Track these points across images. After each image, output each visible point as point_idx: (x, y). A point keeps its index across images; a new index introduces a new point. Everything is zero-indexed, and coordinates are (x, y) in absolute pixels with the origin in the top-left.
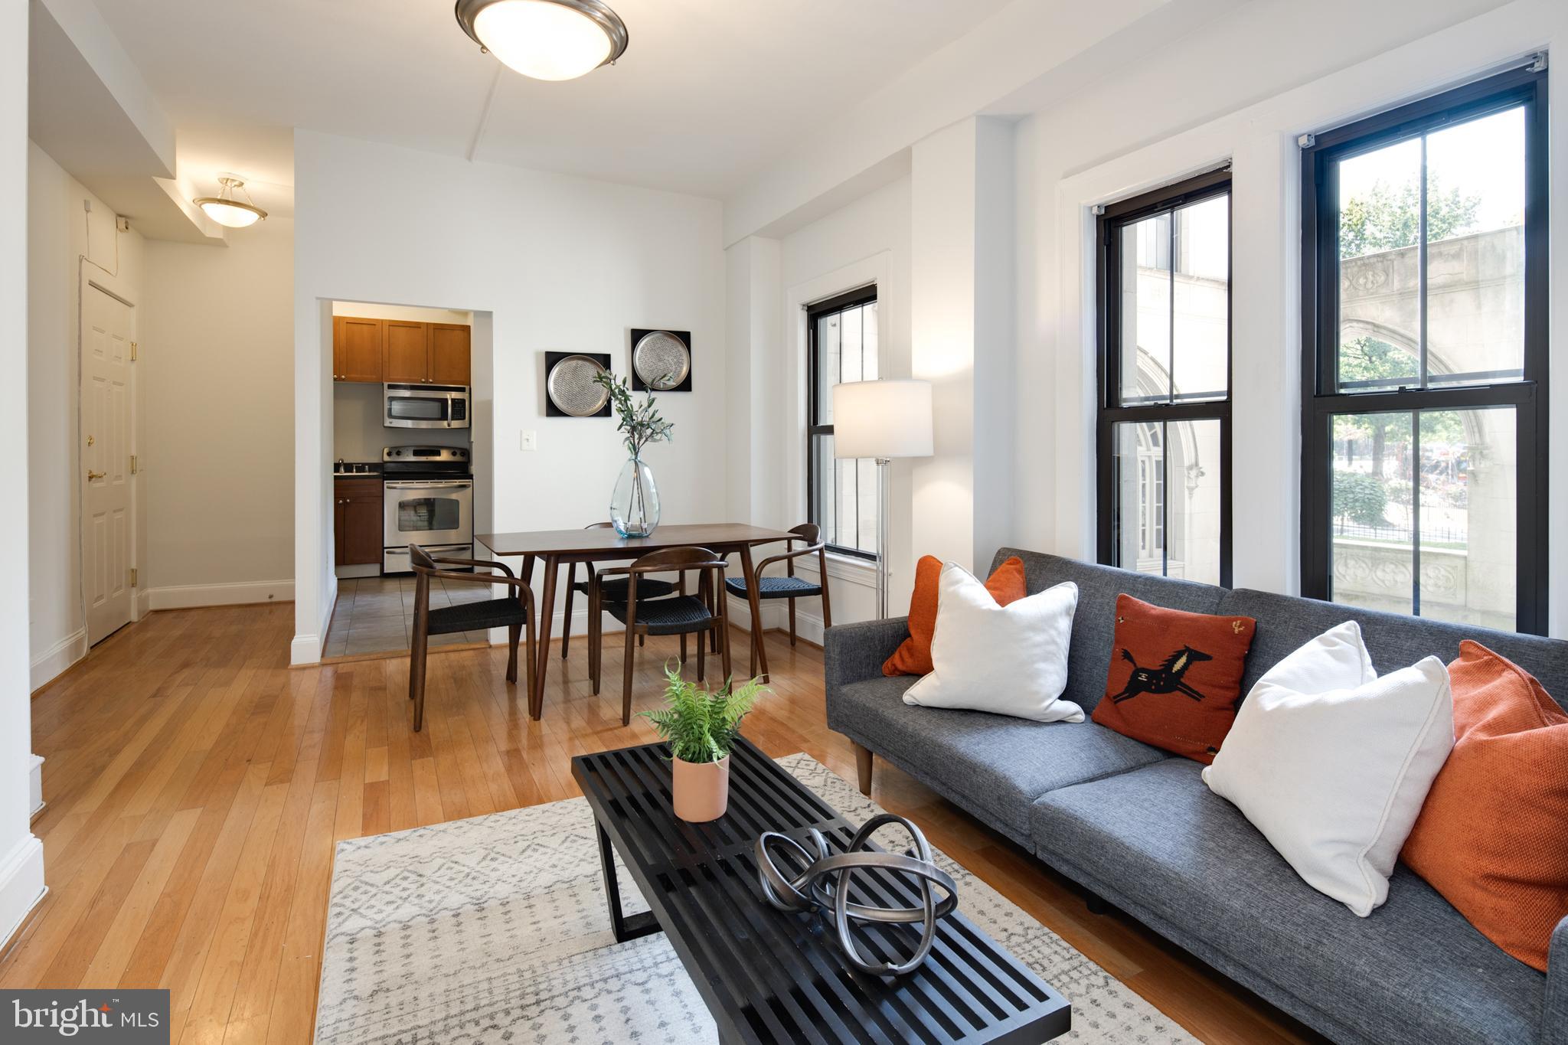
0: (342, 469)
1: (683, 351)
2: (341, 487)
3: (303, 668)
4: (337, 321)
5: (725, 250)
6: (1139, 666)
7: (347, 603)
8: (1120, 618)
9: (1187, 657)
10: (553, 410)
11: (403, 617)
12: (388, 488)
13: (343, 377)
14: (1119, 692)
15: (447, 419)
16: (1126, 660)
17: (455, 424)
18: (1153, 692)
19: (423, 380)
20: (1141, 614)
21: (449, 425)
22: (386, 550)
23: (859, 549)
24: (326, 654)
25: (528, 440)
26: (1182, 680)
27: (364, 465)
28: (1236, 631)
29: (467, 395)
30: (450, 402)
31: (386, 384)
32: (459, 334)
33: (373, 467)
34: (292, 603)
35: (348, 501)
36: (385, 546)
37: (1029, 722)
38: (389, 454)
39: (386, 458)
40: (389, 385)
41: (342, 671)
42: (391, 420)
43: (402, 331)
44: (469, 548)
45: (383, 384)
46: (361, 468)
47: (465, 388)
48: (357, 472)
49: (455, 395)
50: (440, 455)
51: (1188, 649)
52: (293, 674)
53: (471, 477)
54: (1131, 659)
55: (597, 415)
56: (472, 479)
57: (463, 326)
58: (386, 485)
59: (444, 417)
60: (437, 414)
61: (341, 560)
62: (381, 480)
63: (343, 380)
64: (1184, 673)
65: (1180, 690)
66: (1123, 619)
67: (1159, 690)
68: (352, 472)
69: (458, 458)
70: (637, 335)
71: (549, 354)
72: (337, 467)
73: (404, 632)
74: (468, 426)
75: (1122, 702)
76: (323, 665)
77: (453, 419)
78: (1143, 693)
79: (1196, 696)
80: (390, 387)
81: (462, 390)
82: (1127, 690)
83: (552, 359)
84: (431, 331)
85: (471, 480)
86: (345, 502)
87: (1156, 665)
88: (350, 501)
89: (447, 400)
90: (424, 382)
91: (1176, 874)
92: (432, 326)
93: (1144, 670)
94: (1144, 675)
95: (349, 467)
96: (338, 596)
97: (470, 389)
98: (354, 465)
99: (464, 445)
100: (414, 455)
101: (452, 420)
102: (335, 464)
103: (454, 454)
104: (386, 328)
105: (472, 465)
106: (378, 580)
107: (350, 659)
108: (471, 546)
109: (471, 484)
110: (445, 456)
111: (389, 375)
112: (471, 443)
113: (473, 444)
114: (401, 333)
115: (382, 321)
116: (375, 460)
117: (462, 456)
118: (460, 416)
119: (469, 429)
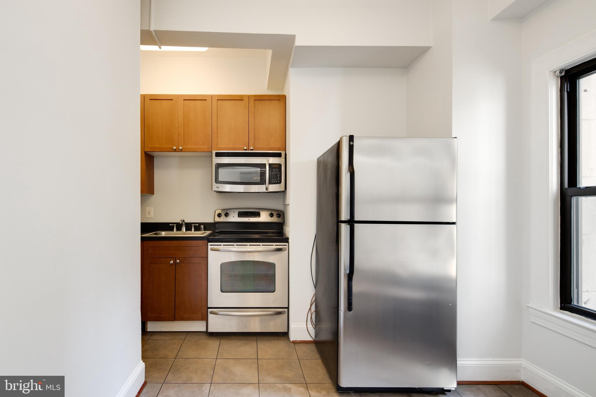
0: (184, 229)
12: (212, 250)
15: (265, 184)
17: (273, 188)
21: (267, 189)
22: (209, 310)
27: (200, 224)
29: (284, 160)
30: (267, 167)
31: (214, 153)
32: (276, 104)
33: (207, 226)
36: (209, 306)
38: (219, 215)
39: (217, 219)
40: (216, 153)
42: (218, 185)
44: (284, 312)
45: (211, 153)
46: (198, 227)
47: (281, 154)
49: (273, 160)
50: (260, 216)
53: (286, 240)
56: (288, 242)
57: (280, 96)
59: (262, 182)
60: (258, 179)
62: (209, 241)
68: (191, 231)
69: (275, 219)
74: (283, 190)
80: (218, 155)
81: (279, 155)
84: (252, 103)
85: (287, 244)
89: (265, 165)
90: (246, 150)
92: (253, 99)
95: (189, 227)
97: (286, 154)
99: (280, 207)
100: (239, 216)
101: (269, 184)
103: (271, 215)
104: (215, 101)
108: (286, 310)
109: (287, 247)
110: (264, 217)
111: (217, 144)
112: (286, 205)
114: (227, 105)
115: (212, 96)
116: (210, 220)
117: (279, 217)
118: (277, 180)
119: (284, 192)
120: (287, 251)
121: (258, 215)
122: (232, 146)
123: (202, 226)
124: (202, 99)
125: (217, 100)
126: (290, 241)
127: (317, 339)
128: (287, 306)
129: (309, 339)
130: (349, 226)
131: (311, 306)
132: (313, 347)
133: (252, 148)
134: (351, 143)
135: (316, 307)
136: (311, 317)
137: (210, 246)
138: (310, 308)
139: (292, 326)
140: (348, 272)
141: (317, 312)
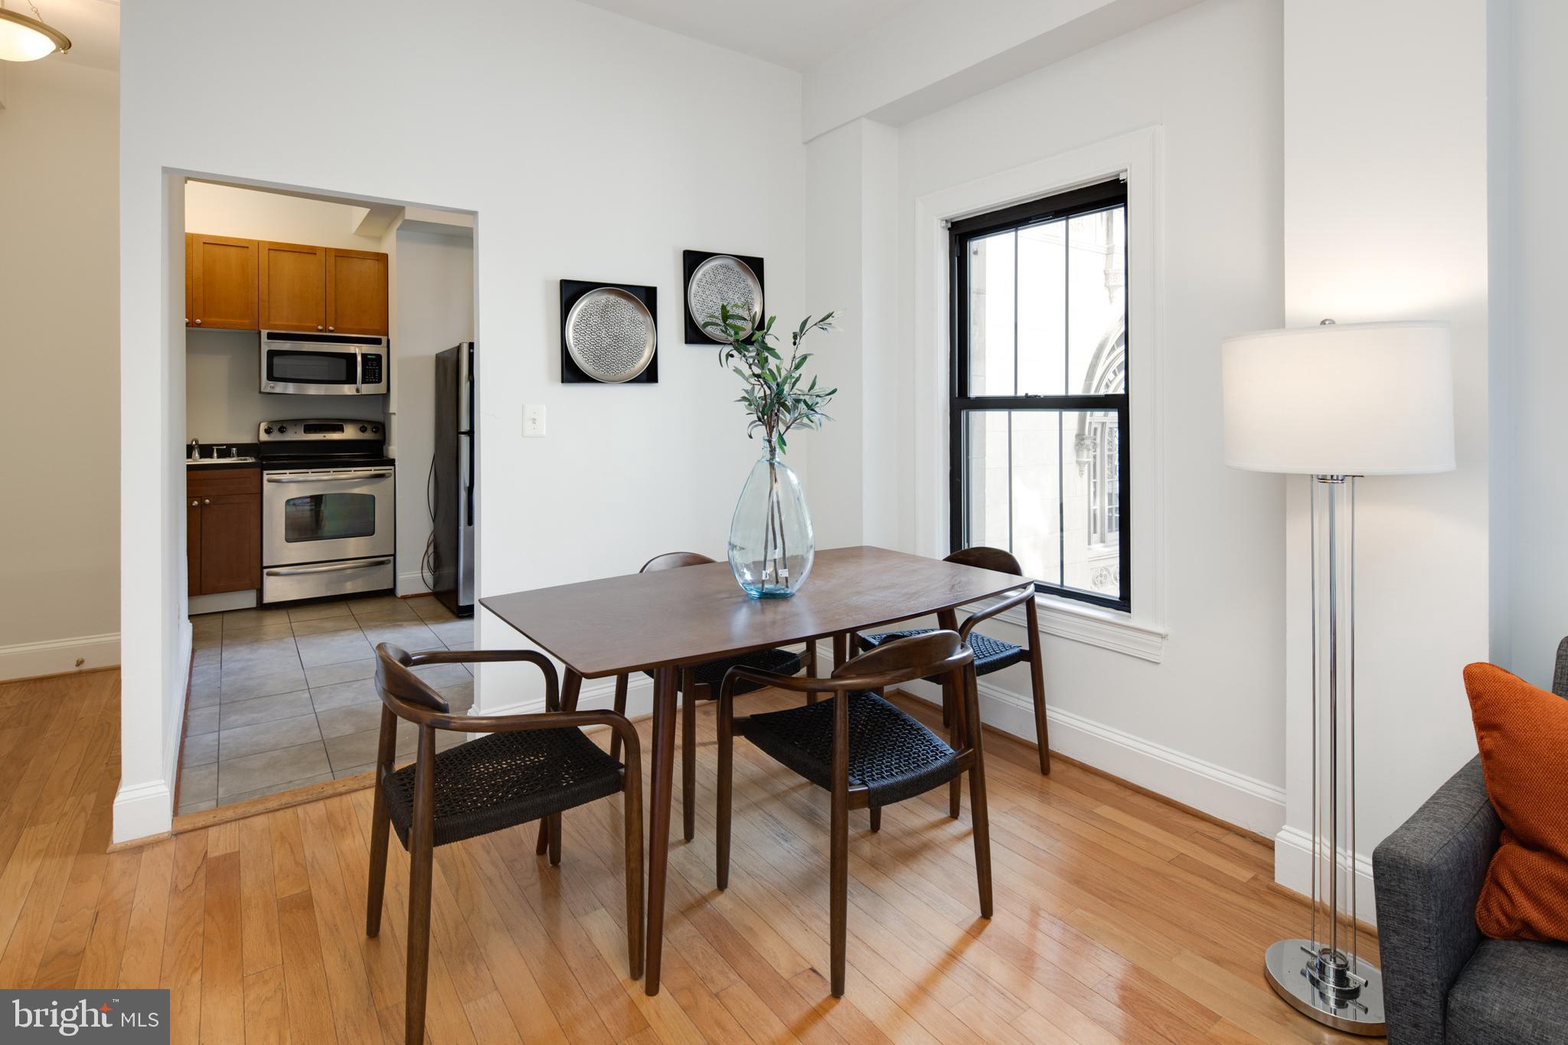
0: (196, 454)
1: (751, 283)
2: (198, 481)
3: (137, 849)
4: (191, 240)
5: (806, 143)
7: (208, 665)
10: (572, 373)
11: (307, 695)
12: (269, 481)
13: (198, 321)
15: (355, 382)
17: (367, 389)
19: (320, 327)
21: (357, 391)
22: (265, 571)
23: (1065, 584)
24: (181, 811)
25: (534, 420)
27: (230, 447)
29: (385, 349)
30: (359, 359)
31: (264, 333)
32: (370, 266)
33: (243, 449)
34: (114, 671)
35: (207, 501)
36: (265, 565)
38: (268, 431)
39: (264, 437)
40: (268, 334)
41: (217, 854)
42: (272, 384)
43: (287, 260)
44: (389, 561)
45: (260, 333)
46: (225, 451)
47: (380, 339)
48: (219, 457)
49: (367, 349)
50: (343, 431)
52: (118, 864)
53: (391, 463)
55: (637, 380)
56: (394, 465)
57: (378, 254)
58: (266, 477)
59: (351, 379)
60: (340, 374)
61: (197, 587)
62: (259, 470)
63: (199, 325)
68: (211, 456)
69: (368, 436)
70: (693, 260)
71: (565, 284)
72: (190, 450)
73: (317, 731)
74: (385, 392)
76: (176, 834)
77: (364, 382)
80: (271, 336)
81: (378, 342)
83: (571, 292)
84: (331, 260)
85: (392, 467)
86: (202, 504)
88: (210, 504)
89: (355, 355)
90: (321, 331)
92: (333, 253)
95: (206, 451)
96: (193, 651)
97: (388, 341)
98: (215, 448)
99: (379, 418)
100: (305, 432)
101: (361, 383)
102: (188, 446)
103: (363, 430)
104: (264, 253)
105: (389, 445)
106: (253, 614)
107: (230, 814)
108: (392, 558)
109: (392, 472)
110: (350, 433)
111: (269, 320)
112: (387, 415)
113: (393, 417)
114: (287, 261)
115: (259, 242)
116: (246, 439)
117: (375, 432)
118: (374, 378)
119: (386, 397)
120: (392, 477)
121: (341, 429)
122: (295, 324)
123: (234, 449)
124: (242, 246)
125: (269, 249)
126: (397, 463)
127: (438, 589)
128: (393, 553)
129: (425, 590)
130: (468, 438)
131: (428, 547)
132: (432, 598)
133: (331, 328)
134: (471, 351)
135: (435, 547)
136: (428, 561)
137: (267, 476)
138: (427, 551)
139: (400, 577)
140: (468, 485)
141: (436, 553)
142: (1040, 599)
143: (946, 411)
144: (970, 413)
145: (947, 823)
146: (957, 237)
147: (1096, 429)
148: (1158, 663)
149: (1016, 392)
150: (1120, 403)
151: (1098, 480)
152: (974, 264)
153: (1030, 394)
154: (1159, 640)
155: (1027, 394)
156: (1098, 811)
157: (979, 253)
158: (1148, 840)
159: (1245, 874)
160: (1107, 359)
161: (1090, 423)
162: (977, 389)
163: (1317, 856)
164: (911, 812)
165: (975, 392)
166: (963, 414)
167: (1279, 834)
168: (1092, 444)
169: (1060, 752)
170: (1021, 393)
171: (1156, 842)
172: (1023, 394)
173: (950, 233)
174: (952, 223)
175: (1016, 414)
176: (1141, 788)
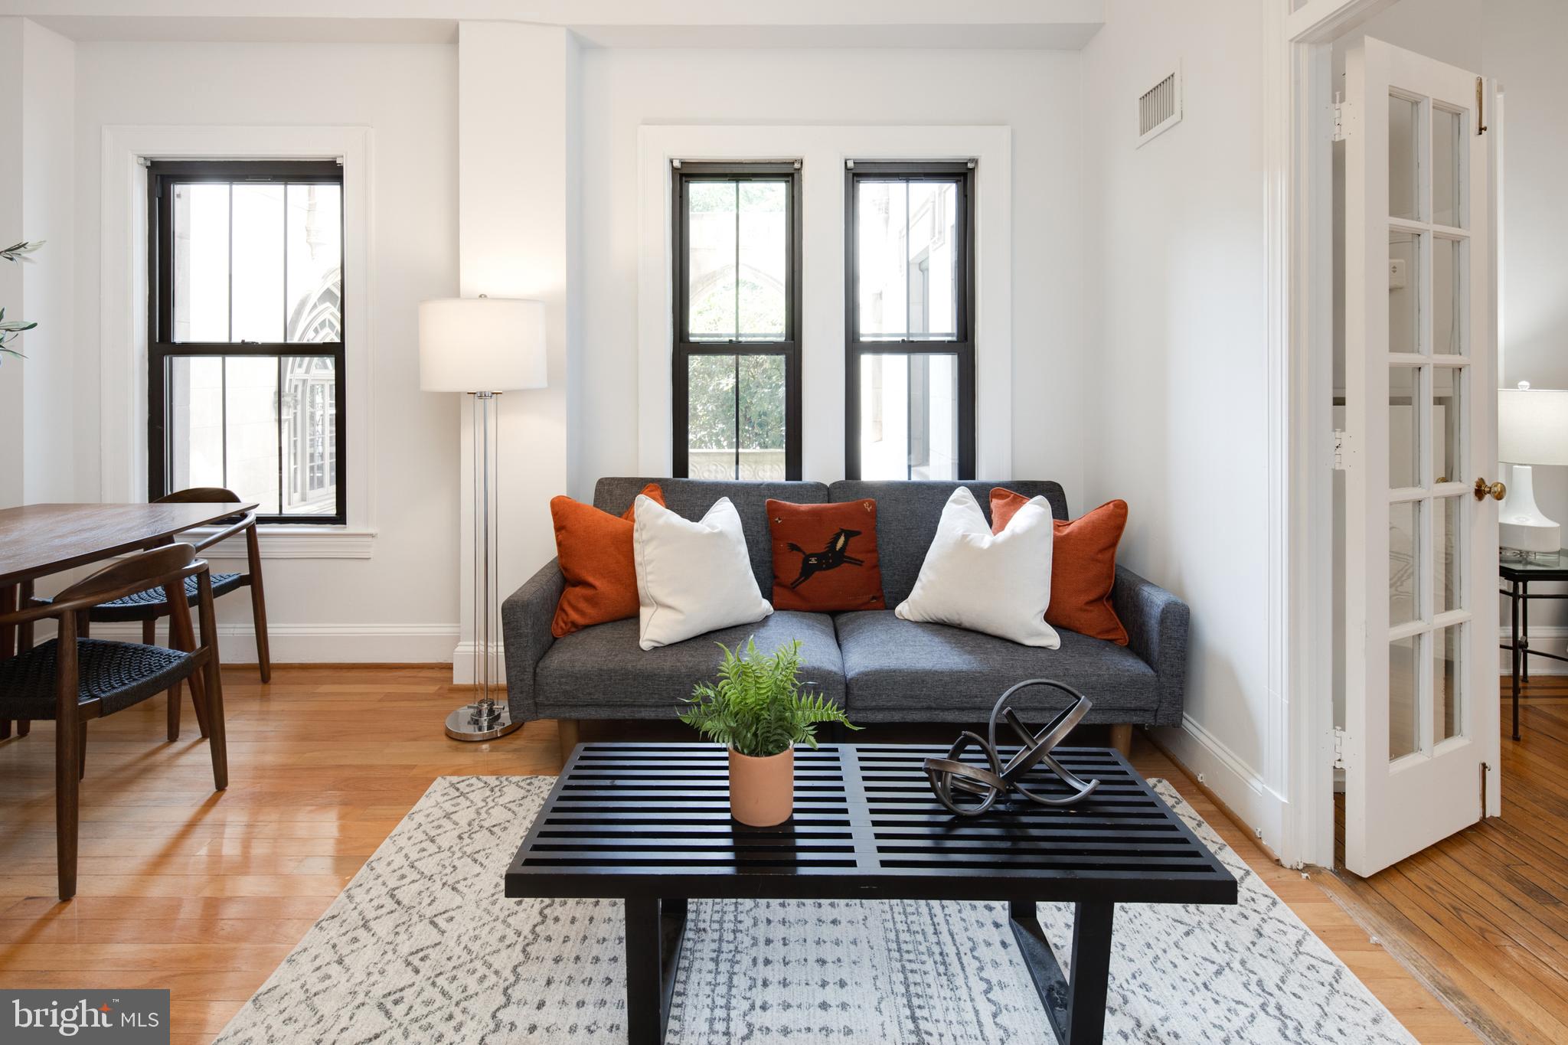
6: (808, 553)
8: (777, 519)
9: (845, 536)
14: (797, 577)
16: (794, 552)
18: (824, 569)
20: (795, 512)
23: (283, 512)
26: (846, 554)
28: (869, 510)
37: (755, 625)
51: (843, 531)
54: (799, 549)
64: (845, 549)
65: (846, 562)
66: (780, 519)
67: (829, 567)
75: (800, 586)
78: (817, 572)
79: (858, 563)
82: (802, 574)
87: (821, 548)
91: (980, 672)
93: (813, 555)
94: (813, 559)
142: (260, 529)
143: (143, 356)
144: (174, 358)
145: (168, 745)
146: (159, 178)
147: (296, 387)
148: (370, 558)
149: (230, 338)
150: (335, 351)
151: (299, 438)
152: (179, 207)
153: (246, 341)
154: (370, 539)
155: (243, 341)
156: (318, 691)
157: (182, 197)
158: (361, 694)
159: (432, 689)
160: (308, 316)
161: (291, 380)
162: (181, 334)
163: (477, 654)
164: (119, 754)
165: (180, 336)
166: (166, 360)
167: (456, 650)
168: (293, 401)
169: (279, 662)
170: (237, 339)
171: (367, 693)
172: (240, 341)
173: (148, 171)
174: (152, 162)
175: (231, 360)
176: (354, 664)
